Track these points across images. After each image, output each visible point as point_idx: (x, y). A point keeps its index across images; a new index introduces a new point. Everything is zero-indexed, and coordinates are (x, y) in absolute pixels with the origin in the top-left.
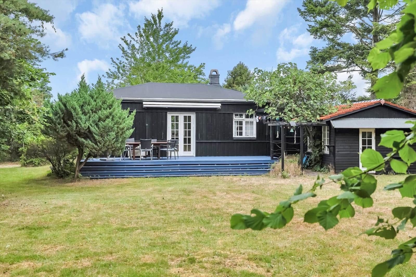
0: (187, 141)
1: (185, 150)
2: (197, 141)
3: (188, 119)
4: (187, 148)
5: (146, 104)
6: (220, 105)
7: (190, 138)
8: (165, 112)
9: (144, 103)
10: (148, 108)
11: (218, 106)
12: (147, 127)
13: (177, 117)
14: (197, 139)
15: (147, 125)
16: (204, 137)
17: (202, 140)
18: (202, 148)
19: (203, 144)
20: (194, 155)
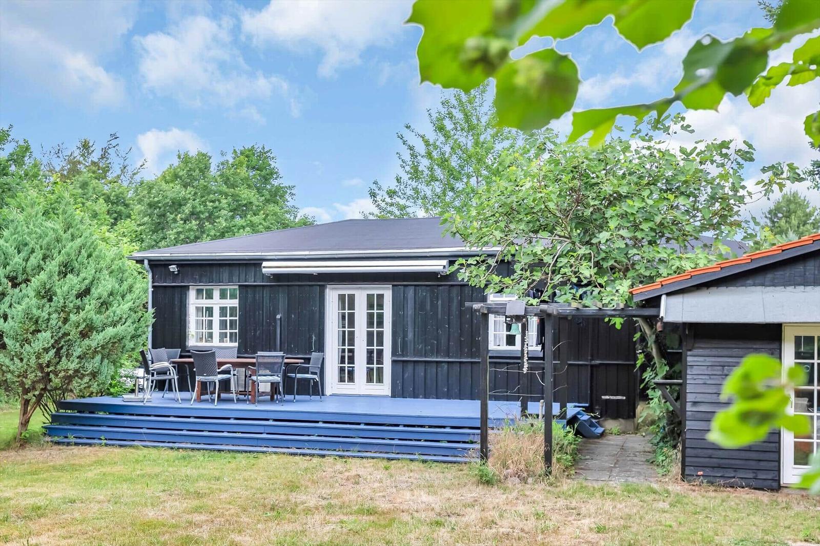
0: (375, 357)
1: (370, 379)
2: (395, 359)
3: (375, 303)
4: (374, 376)
5: (269, 268)
6: (445, 262)
7: (381, 350)
8: (320, 286)
9: (265, 264)
10: (278, 277)
11: (441, 266)
12: (279, 322)
13: (352, 298)
14: (394, 353)
15: (278, 317)
16: (410, 347)
17: (407, 356)
18: (406, 375)
19: (410, 367)
20: (390, 395)
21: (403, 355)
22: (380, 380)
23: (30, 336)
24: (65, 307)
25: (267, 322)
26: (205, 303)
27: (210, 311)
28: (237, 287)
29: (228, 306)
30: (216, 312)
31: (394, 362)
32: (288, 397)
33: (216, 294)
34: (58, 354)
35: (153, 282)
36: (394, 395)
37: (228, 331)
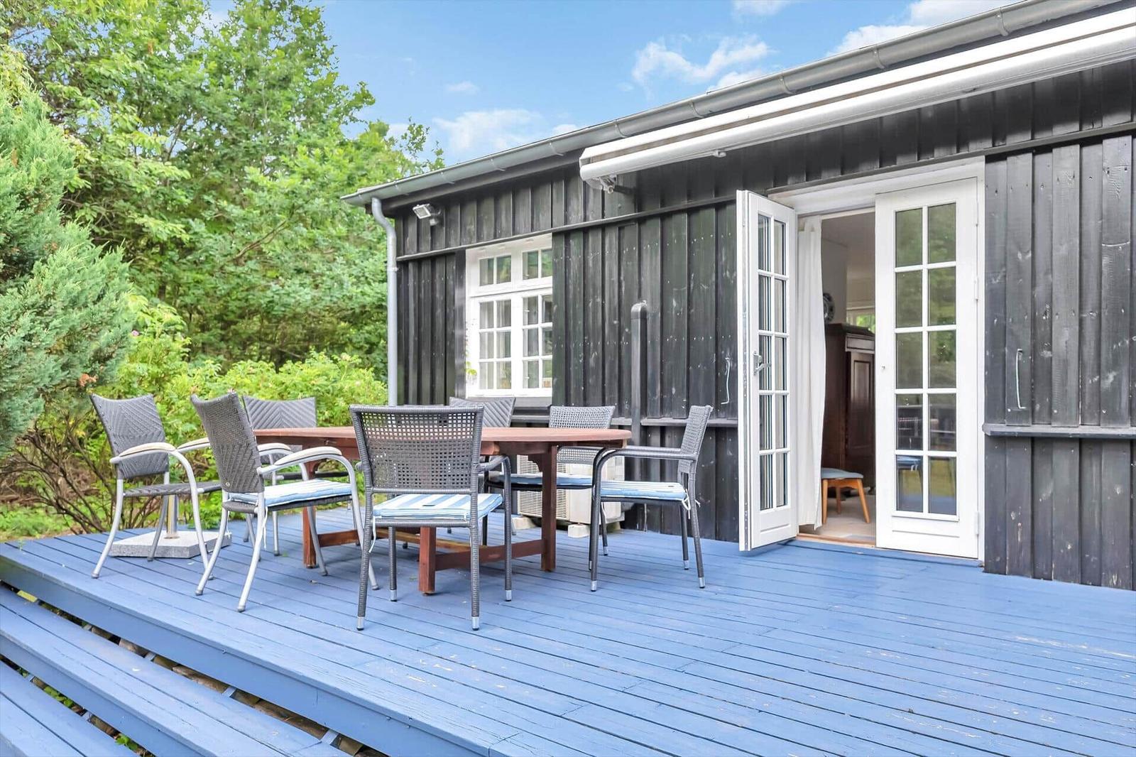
2: (996, 427)
5: (599, 162)
7: (952, 401)
12: (637, 323)
14: (995, 406)
15: (637, 308)
16: (1066, 382)
17: (1051, 418)
18: (1045, 493)
19: (1064, 461)
20: (982, 558)
21: (1033, 416)
22: (945, 504)
25: (612, 325)
26: (496, 292)
29: (540, 294)
30: (517, 312)
31: (996, 442)
33: (517, 267)
35: (398, 254)
36: (996, 562)
37: (540, 358)
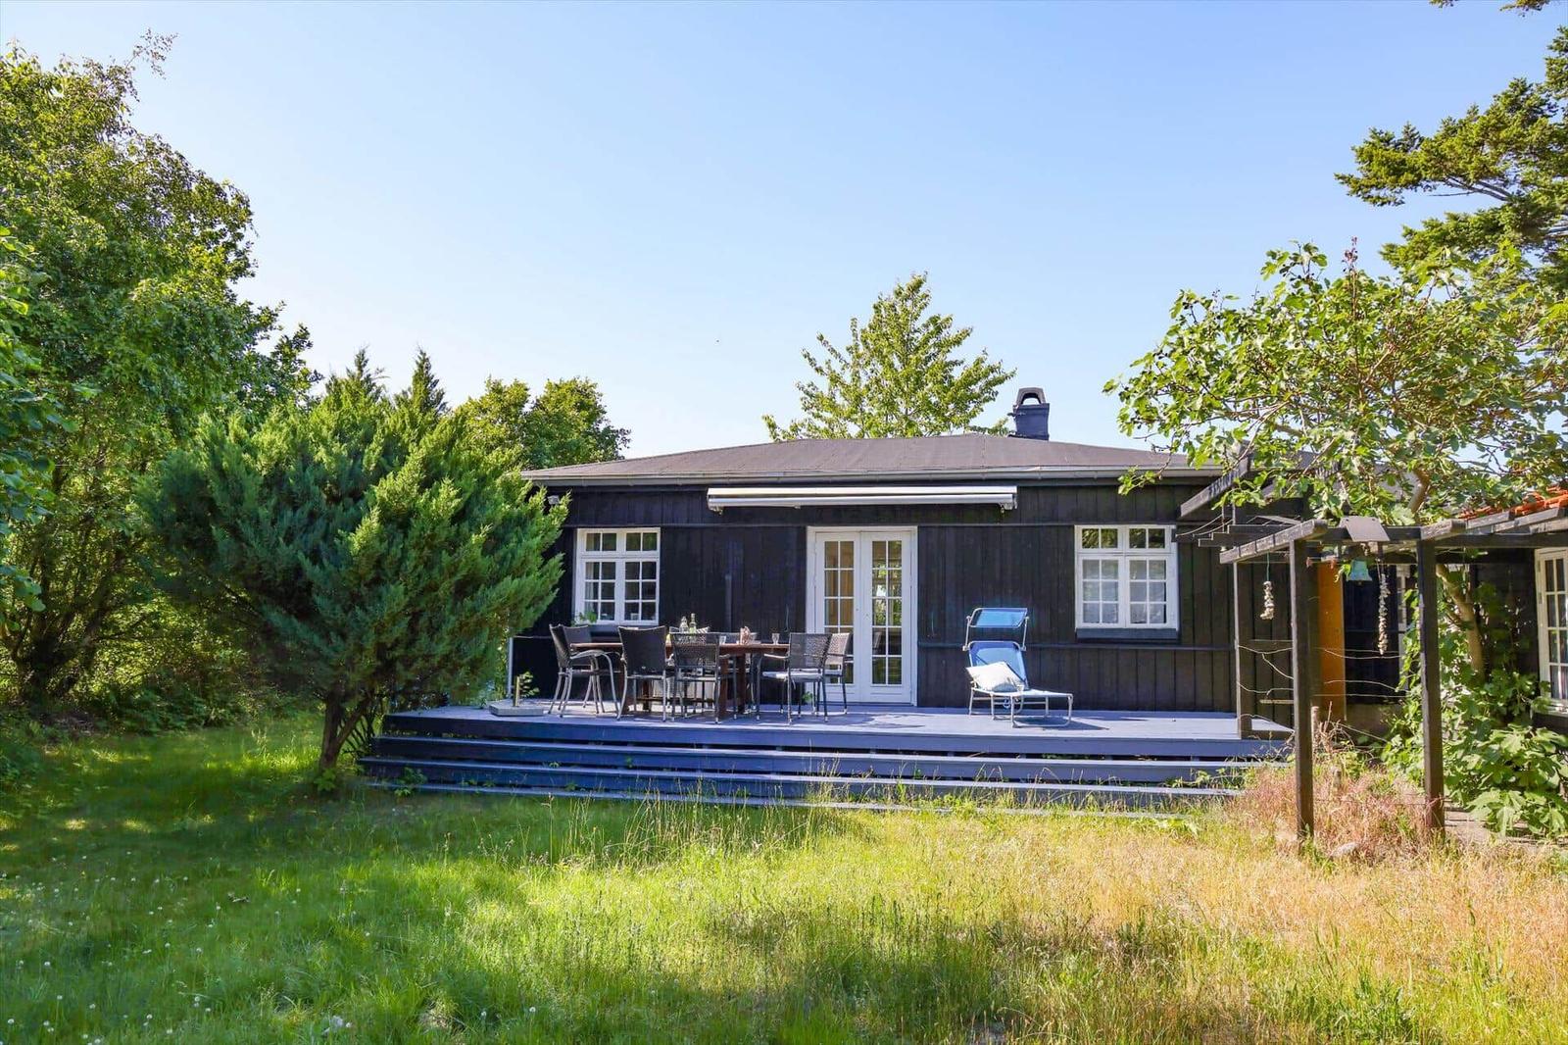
0: (887, 641)
1: (878, 677)
2: (924, 644)
3: (886, 553)
4: (887, 671)
6: (1014, 489)
7: (899, 632)
8: (799, 527)
9: (712, 491)
11: (1005, 494)
12: (729, 585)
13: (848, 546)
14: (923, 635)
15: (728, 578)
16: (950, 625)
17: (944, 640)
20: (914, 703)
21: (938, 639)
22: (896, 679)
23: (364, 590)
24: (433, 537)
25: (707, 586)
26: (602, 556)
27: (609, 569)
28: (657, 530)
29: (641, 561)
30: (621, 571)
31: (922, 649)
32: (766, 709)
33: (621, 542)
34: (412, 627)
37: (640, 601)
